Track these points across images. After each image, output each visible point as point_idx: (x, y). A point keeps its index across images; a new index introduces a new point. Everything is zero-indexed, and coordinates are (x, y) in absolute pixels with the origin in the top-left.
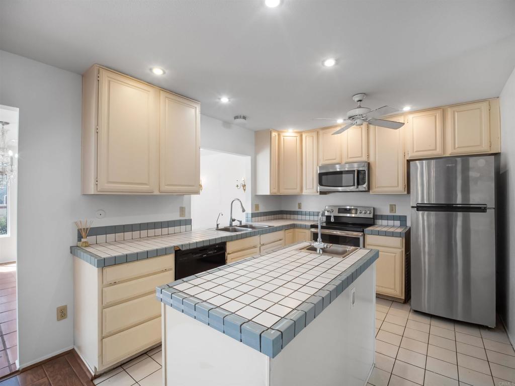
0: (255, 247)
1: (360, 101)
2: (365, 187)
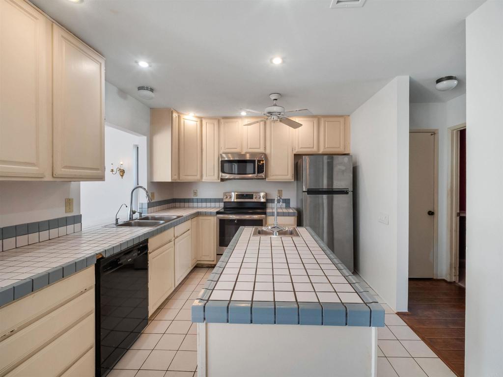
0: (170, 241)
1: (276, 100)
2: (263, 175)
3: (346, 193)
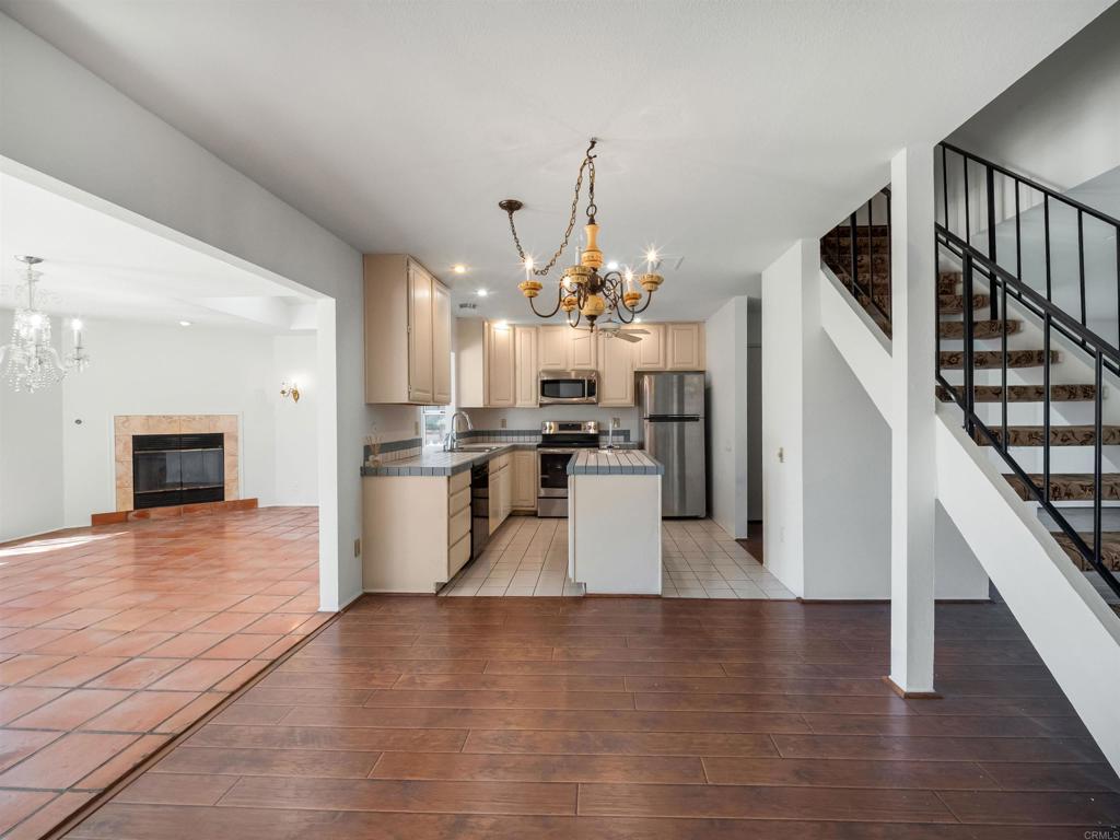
2: (594, 399)
3: (697, 420)
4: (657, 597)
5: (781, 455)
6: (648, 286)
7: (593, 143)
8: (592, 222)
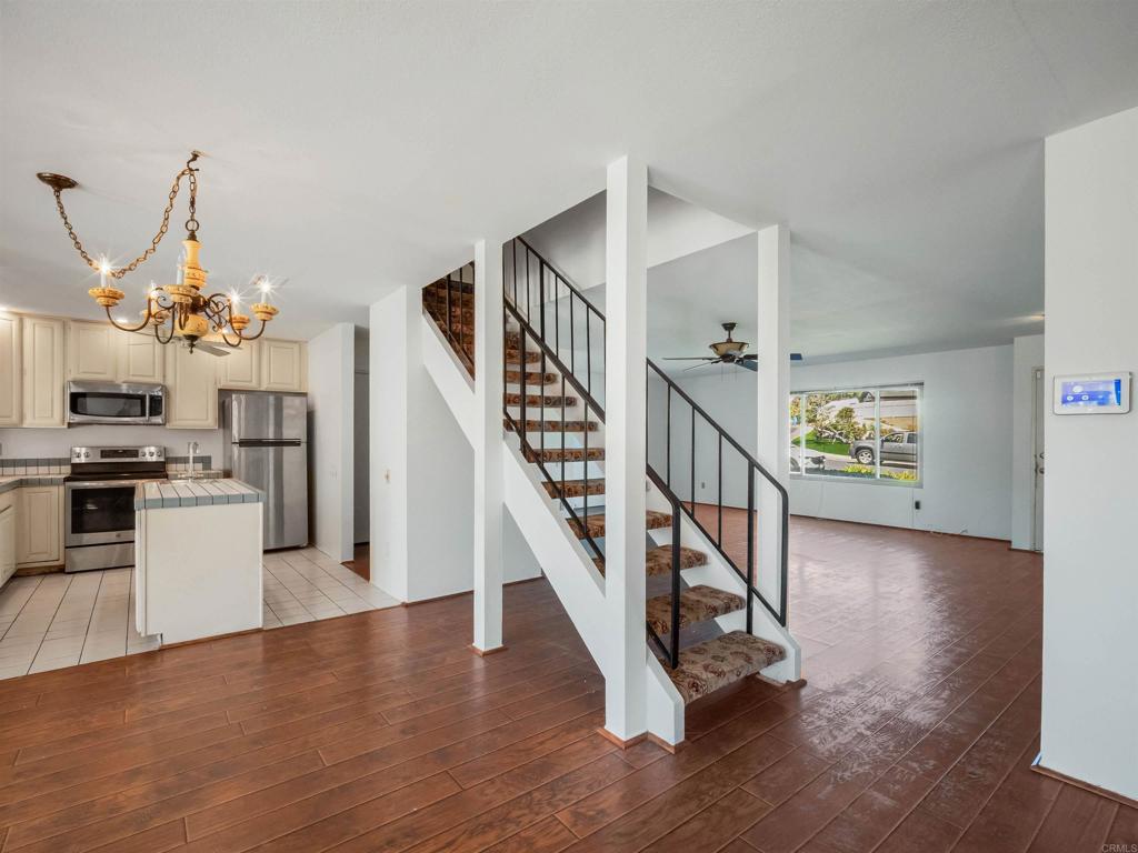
2: (158, 420)
3: (298, 444)
4: (258, 631)
5: (387, 477)
6: (264, 316)
7: (195, 157)
8: (193, 237)
